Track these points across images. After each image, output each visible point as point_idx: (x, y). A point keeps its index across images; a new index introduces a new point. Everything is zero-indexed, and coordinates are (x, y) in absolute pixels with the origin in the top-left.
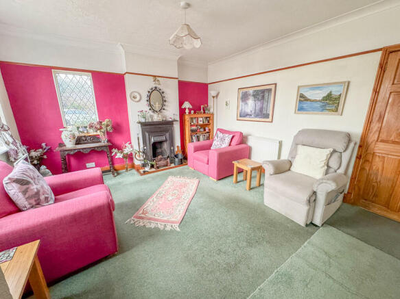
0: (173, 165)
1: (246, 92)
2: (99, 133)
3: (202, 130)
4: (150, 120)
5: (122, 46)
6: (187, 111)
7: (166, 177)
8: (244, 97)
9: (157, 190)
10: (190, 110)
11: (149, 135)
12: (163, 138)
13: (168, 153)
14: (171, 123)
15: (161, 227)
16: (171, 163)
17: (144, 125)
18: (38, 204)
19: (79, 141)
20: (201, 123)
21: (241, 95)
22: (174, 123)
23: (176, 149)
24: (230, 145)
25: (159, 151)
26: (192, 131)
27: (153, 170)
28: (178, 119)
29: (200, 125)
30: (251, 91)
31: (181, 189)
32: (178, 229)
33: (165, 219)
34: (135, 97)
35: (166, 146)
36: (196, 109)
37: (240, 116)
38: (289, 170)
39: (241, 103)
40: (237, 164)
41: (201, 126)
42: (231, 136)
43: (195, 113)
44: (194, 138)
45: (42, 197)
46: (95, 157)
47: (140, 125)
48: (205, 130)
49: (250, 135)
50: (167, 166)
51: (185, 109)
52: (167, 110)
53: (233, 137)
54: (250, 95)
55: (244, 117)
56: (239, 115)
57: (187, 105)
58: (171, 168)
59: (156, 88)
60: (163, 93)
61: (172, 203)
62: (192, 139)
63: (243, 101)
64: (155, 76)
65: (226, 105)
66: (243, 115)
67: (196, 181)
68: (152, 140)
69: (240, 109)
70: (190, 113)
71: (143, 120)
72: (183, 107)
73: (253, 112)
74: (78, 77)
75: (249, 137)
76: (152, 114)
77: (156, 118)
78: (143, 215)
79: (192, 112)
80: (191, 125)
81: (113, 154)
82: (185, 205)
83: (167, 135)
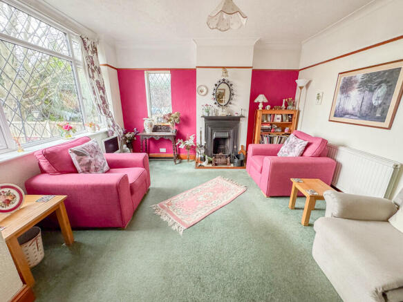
0: (232, 165)
1: (351, 78)
2: (169, 124)
3: (279, 130)
4: (214, 115)
5: (194, 41)
6: (261, 106)
7: (215, 175)
8: (346, 87)
9: (196, 186)
10: (265, 104)
11: (212, 130)
12: (226, 135)
13: (229, 151)
14: (237, 119)
15: (170, 223)
16: (231, 163)
17: (208, 119)
18: (88, 171)
19: (156, 129)
20: (279, 121)
21: (341, 84)
22: (241, 119)
23: (240, 149)
24: (302, 155)
25: (222, 147)
26: (263, 130)
27: (210, 165)
28: (246, 114)
29: (277, 124)
30: (359, 76)
31: (218, 192)
32: (181, 233)
33: (179, 217)
34: (202, 91)
35: (229, 143)
36: (274, 103)
37: (335, 116)
38: (387, 221)
39: (339, 95)
40: (296, 183)
41: (279, 125)
42: (306, 143)
43: (271, 108)
44: (265, 138)
45: (93, 167)
46: (166, 144)
47: (204, 119)
48: (283, 131)
49: (344, 146)
50: (226, 164)
51: (258, 103)
52: (233, 104)
53: (308, 145)
54: (356, 82)
55: (341, 117)
56: (333, 114)
57: (261, 99)
58: (228, 168)
59: (224, 80)
60: (231, 85)
61: (197, 205)
62: (263, 140)
63: (342, 93)
64: (224, 68)
65: (318, 98)
66: (339, 114)
67: (241, 190)
68: (214, 136)
69: (337, 104)
70: (264, 108)
71: (206, 115)
72: (256, 101)
73: (357, 110)
74: (162, 75)
75: (341, 149)
76: (217, 108)
77: (222, 113)
78: (166, 206)
79: (268, 107)
80: (263, 123)
81: (177, 144)
82: (208, 211)
83: (232, 131)
